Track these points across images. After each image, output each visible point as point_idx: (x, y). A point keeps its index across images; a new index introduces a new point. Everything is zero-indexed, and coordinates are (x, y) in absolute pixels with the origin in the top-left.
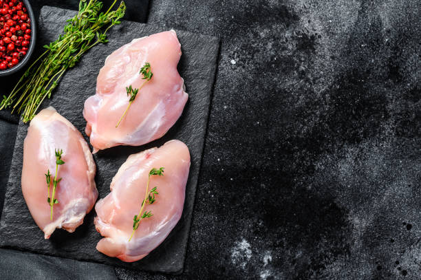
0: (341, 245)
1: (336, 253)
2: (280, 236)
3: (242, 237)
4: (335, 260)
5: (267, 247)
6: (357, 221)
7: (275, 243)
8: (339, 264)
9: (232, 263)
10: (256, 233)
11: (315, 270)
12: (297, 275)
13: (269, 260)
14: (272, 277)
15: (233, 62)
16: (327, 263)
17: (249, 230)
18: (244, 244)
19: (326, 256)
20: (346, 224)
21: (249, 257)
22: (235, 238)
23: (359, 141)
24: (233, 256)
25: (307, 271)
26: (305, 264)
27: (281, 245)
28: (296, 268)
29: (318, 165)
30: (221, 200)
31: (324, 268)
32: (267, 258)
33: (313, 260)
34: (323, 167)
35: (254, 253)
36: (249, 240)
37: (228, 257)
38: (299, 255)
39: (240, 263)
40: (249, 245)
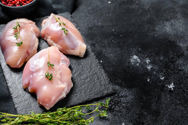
0: (179, 53)
1: (179, 56)
2: (151, 52)
3: (133, 55)
4: (179, 59)
5: (146, 57)
6: (181, 45)
7: (149, 55)
8: (181, 60)
9: (132, 64)
10: (139, 53)
11: (172, 63)
12: (164, 66)
13: (149, 62)
14: (153, 68)
15: (109, 2)
16: (176, 60)
17: (135, 52)
18: (135, 57)
19: (174, 58)
20: (178, 46)
21: (139, 61)
22: (130, 55)
23: (170, 20)
24: (131, 61)
25: (168, 64)
26: (166, 62)
27: (152, 55)
28: (163, 63)
29: (156, 29)
30: (119, 43)
31: (176, 62)
32: (148, 61)
33: (169, 60)
34: (159, 29)
35: (141, 59)
36: (137, 55)
37: (129, 62)
38: (162, 58)
39: (136, 64)
40: (137, 57)
